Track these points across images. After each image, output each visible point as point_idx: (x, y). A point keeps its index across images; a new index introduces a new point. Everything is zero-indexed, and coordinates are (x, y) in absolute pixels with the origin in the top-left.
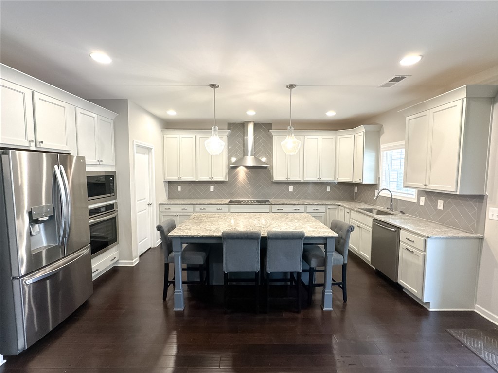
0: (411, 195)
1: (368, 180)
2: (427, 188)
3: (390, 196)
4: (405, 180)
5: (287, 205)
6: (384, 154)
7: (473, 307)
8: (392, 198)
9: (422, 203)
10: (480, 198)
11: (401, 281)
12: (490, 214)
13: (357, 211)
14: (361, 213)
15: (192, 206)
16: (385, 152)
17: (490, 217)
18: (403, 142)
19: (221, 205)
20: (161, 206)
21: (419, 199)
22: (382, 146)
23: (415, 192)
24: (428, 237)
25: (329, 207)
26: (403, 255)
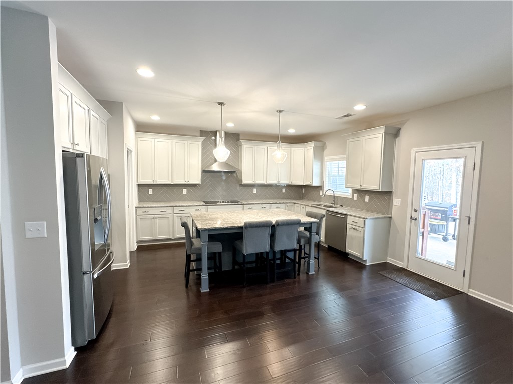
0: (348, 193)
1: (316, 183)
2: (362, 187)
3: (333, 195)
4: (346, 183)
5: (256, 204)
6: (327, 164)
7: (386, 259)
8: (334, 196)
9: (355, 198)
10: (389, 194)
11: (348, 250)
12: (395, 202)
13: (312, 206)
14: (316, 207)
15: (171, 208)
16: (328, 163)
17: (395, 204)
18: (345, 156)
19: (199, 206)
20: (138, 209)
21: (353, 196)
22: (325, 158)
23: (350, 191)
24: (366, 218)
25: (287, 204)
26: (349, 232)
